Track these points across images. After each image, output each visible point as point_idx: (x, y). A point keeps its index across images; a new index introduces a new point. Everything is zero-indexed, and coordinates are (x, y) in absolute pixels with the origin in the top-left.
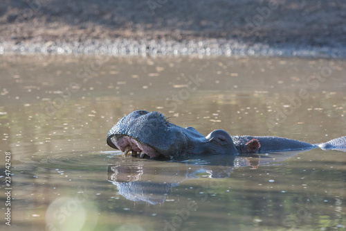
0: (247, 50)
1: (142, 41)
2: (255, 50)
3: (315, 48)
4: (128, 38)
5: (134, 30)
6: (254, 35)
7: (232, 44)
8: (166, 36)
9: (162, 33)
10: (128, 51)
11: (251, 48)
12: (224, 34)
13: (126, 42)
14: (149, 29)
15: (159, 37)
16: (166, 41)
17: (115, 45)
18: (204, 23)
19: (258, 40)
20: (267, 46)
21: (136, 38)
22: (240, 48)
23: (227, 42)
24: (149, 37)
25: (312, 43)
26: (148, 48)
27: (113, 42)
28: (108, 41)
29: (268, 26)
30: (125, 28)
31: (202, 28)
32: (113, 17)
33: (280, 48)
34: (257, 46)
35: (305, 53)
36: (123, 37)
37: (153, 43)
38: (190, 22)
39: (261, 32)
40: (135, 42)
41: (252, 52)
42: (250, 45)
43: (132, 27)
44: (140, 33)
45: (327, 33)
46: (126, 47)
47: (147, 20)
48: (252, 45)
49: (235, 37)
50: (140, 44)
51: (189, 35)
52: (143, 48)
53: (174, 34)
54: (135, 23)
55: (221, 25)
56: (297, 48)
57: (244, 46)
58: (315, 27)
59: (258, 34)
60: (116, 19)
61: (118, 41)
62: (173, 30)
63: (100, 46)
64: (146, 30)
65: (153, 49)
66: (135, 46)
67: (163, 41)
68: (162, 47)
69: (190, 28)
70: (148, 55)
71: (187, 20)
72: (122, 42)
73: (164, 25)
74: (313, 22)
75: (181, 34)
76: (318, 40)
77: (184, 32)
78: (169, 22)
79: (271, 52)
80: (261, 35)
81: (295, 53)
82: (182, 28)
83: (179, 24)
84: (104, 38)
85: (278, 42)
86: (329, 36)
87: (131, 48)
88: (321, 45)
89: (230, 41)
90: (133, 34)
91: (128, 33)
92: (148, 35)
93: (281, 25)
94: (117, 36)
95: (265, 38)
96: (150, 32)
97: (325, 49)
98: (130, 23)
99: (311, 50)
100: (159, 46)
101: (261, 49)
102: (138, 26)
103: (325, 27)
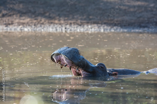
0: (110, 29)
1: (63, 25)
2: (114, 29)
3: (141, 29)
4: (57, 24)
5: (59, 20)
6: (114, 23)
7: (104, 27)
8: (74, 23)
9: (72, 22)
10: (57, 30)
11: (112, 28)
12: (100, 22)
13: (56, 26)
14: (66, 20)
15: (71, 24)
16: (74, 25)
17: (51, 27)
18: (91, 17)
19: (115, 25)
20: (120, 28)
21: (60, 24)
22: (107, 28)
23: (101, 26)
24: (66, 24)
25: (140, 26)
26: (66, 28)
27: (50, 26)
28: (48, 25)
29: (120, 19)
30: (55, 19)
31: (90, 19)
32: (50, 14)
33: (126, 28)
34: (115, 28)
35: (137, 30)
36: (54, 23)
37: (68, 26)
38: (85, 17)
39: (117, 21)
40: (60, 26)
41: (113, 30)
42: (112, 27)
43: (58, 19)
44: (62, 22)
45: (147, 22)
46: (56, 28)
47: (65, 16)
48: (113, 27)
49: (105, 23)
50: (62, 26)
51: (84, 23)
52: (64, 29)
53: (77, 22)
54: (60, 17)
55: (99, 18)
56: (133, 29)
57: (109, 28)
58: (141, 19)
59: (115, 22)
60: (51, 15)
61: (52, 25)
62: (77, 20)
63: (44, 27)
64: (65, 20)
65: (68, 29)
66: (60, 27)
67: (73, 25)
68: (72, 28)
69: (85, 19)
70: (66, 31)
71: (83, 16)
72: (54, 26)
73: (73, 18)
74: (141, 17)
75: (81, 22)
76: (143, 25)
77: (82, 21)
78: (75, 17)
79: (122, 30)
80: (117, 23)
81: (132, 31)
82: (81, 19)
83: (80, 18)
84: (46, 24)
85: (125, 26)
86: (148, 23)
87: (58, 28)
88: (144, 27)
89: (103, 25)
90: (59, 22)
91: (56, 22)
92: (66, 23)
93: (126, 18)
94: (52, 23)
95: (119, 24)
96: (66, 21)
97: (146, 29)
98: (58, 17)
99: (140, 29)
100: (71, 27)
101: (117, 29)
102: (61, 18)
103: (146, 19)
